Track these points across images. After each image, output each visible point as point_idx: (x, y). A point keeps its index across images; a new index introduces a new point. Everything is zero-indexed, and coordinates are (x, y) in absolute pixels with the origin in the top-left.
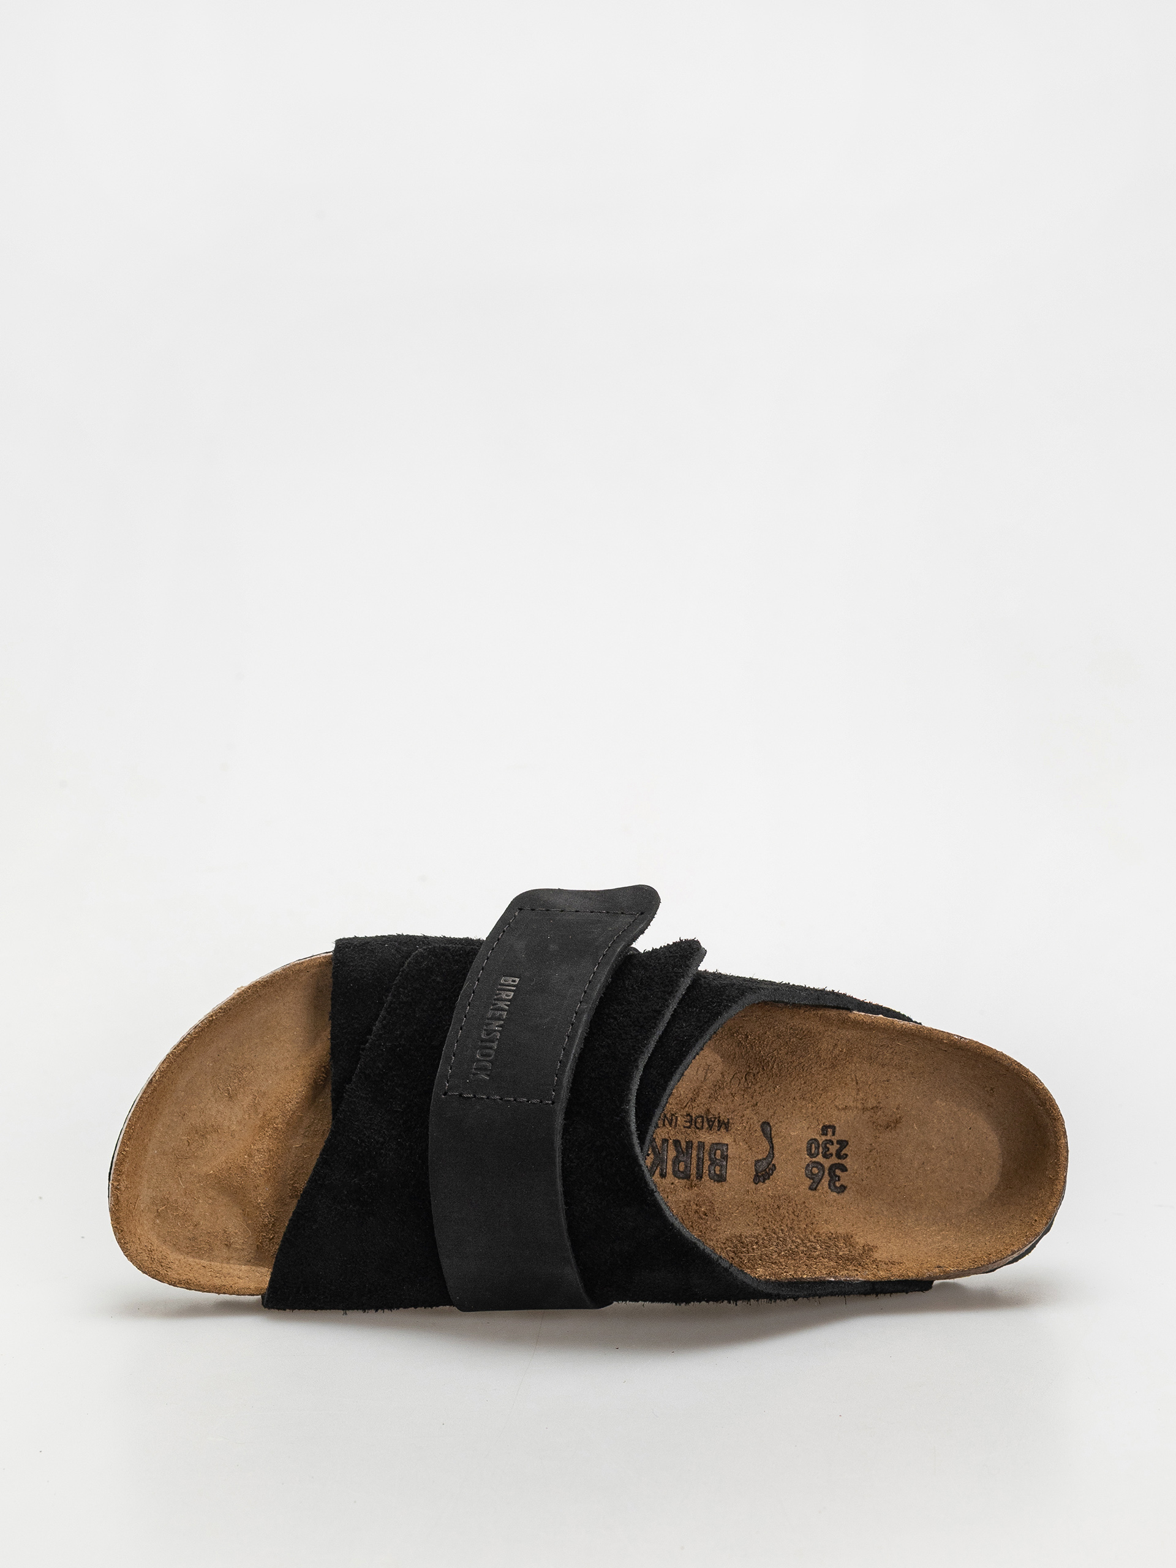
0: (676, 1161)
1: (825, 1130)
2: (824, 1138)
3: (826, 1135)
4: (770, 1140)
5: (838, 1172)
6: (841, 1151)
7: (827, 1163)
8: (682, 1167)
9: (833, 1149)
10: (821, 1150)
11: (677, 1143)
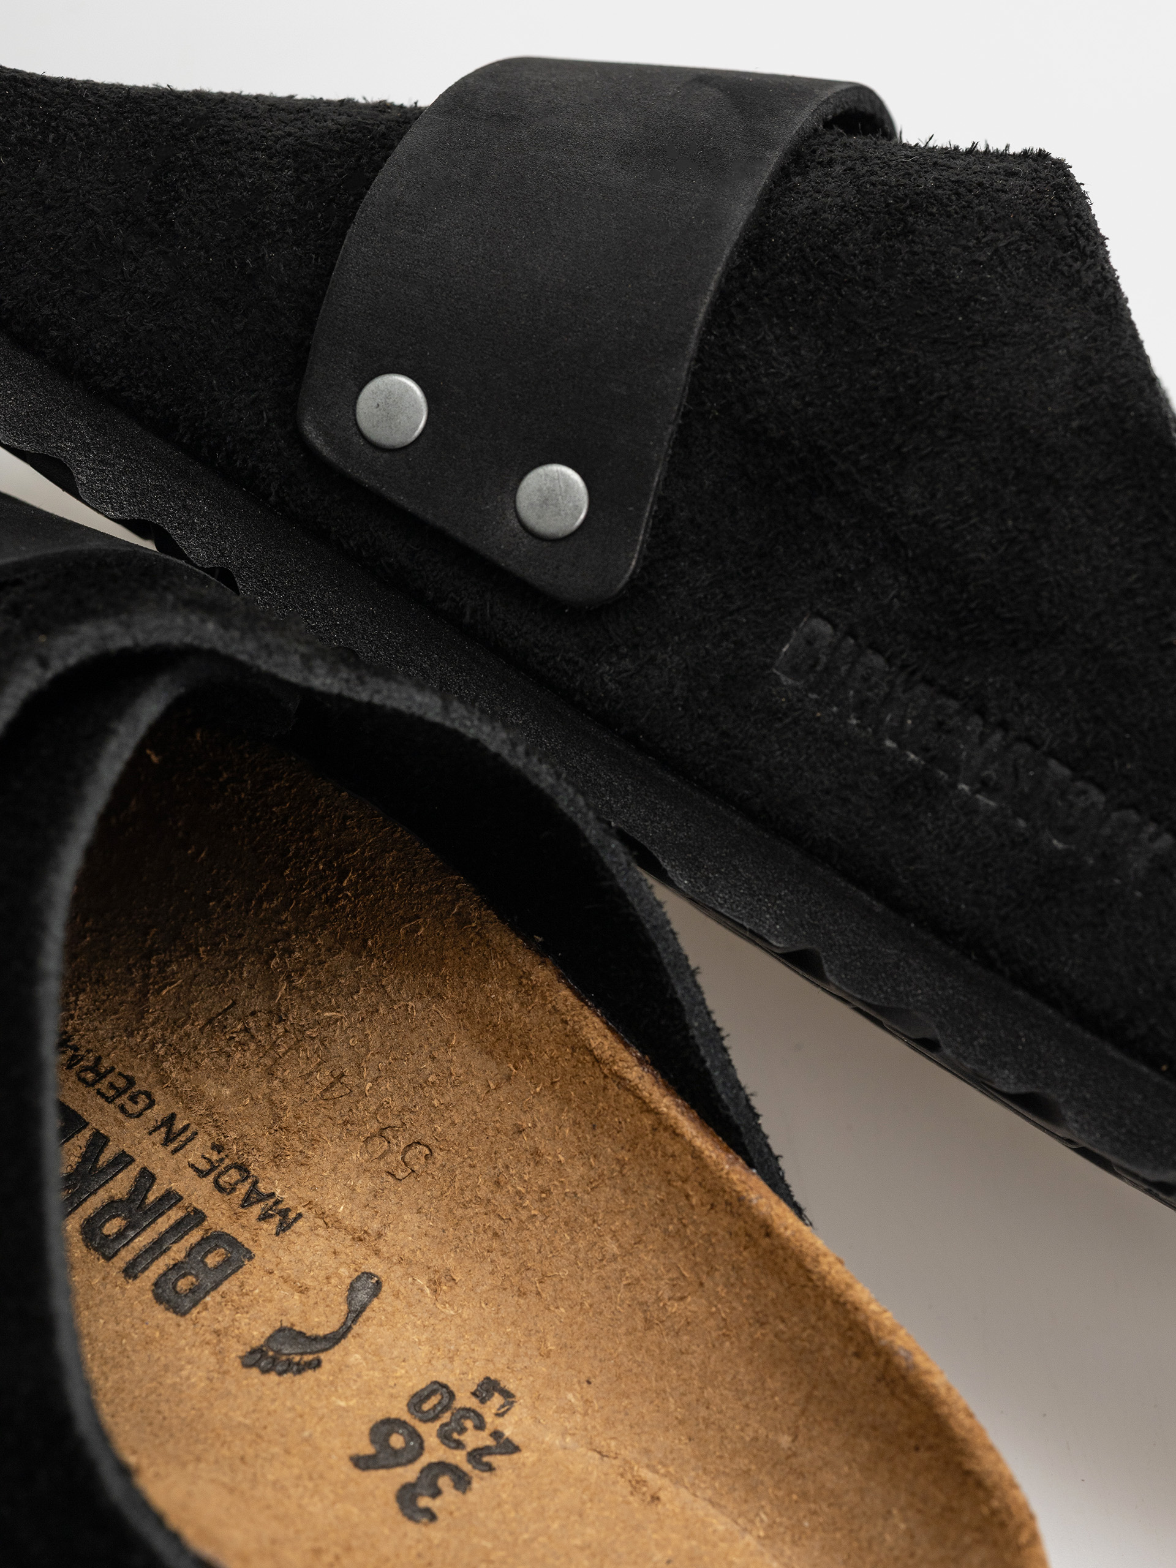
0: (111, 1208)
1: (488, 1388)
2: (473, 1403)
3: (483, 1401)
4: (355, 1314)
5: (444, 1482)
6: (490, 1454)
7: (435, 1451)
8: (112, 1227)
9: (473, 1439)
10: (446, 1417)
11: (147, 1177)
